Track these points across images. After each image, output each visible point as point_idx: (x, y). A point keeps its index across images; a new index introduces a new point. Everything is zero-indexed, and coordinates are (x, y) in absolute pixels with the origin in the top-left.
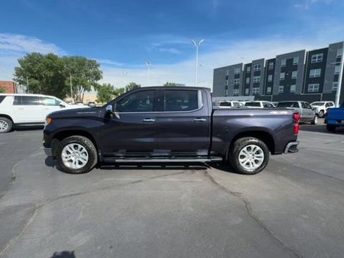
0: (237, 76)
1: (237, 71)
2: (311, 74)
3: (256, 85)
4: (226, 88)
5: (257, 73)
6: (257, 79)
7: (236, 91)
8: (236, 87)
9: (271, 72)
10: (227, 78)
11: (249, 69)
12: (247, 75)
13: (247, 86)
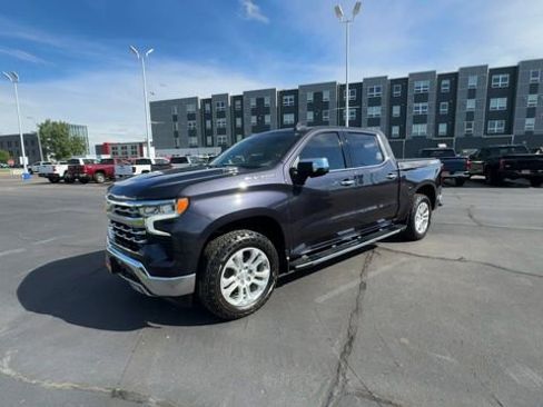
0: (191, 117)
1: (191, 109)
2: (285, 120)
3: (222, 131)
4: (176, 134)
5: (221, 114)
6: (221, 123)
7: (194, 140)
8: (192, 133)
9: (239, 114)
10: (175, 118)
11: (208, 107)
12: (207, 116)
13: (208, 133)
